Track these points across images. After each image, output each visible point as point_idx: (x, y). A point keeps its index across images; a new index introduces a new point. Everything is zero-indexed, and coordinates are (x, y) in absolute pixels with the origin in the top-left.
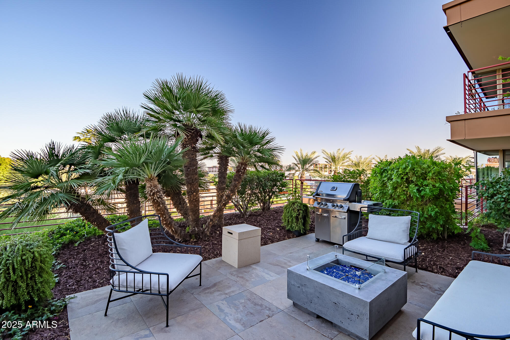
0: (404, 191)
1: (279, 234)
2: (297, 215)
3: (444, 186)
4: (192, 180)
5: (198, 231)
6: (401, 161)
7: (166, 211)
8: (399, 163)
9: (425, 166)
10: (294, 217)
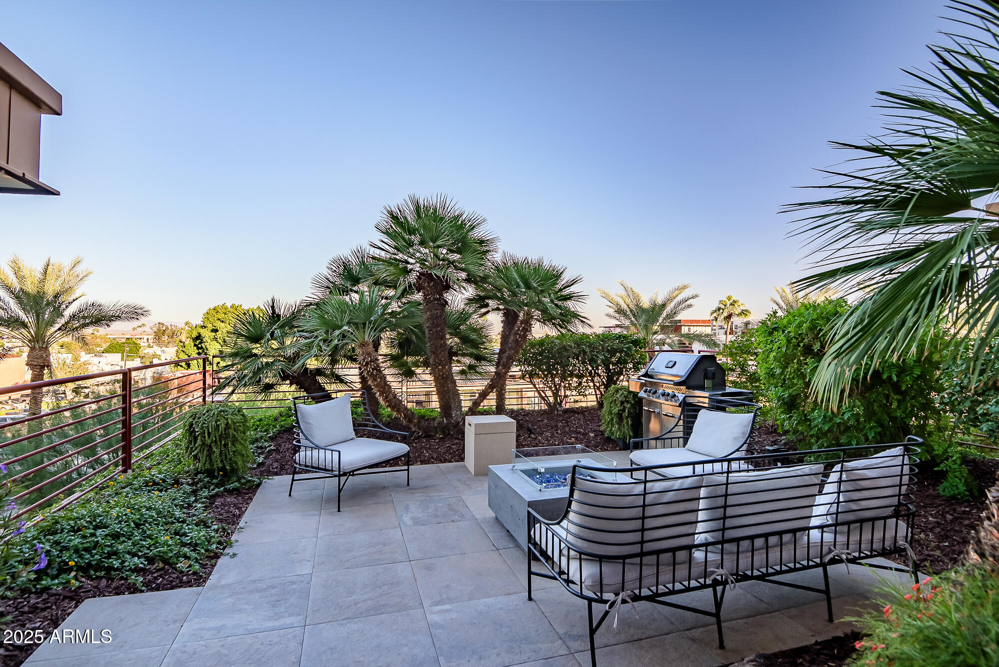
2: (619, 411)
4: (436, 347)
5: (447, 423)
7: (387, 388)
10: (615, 415)
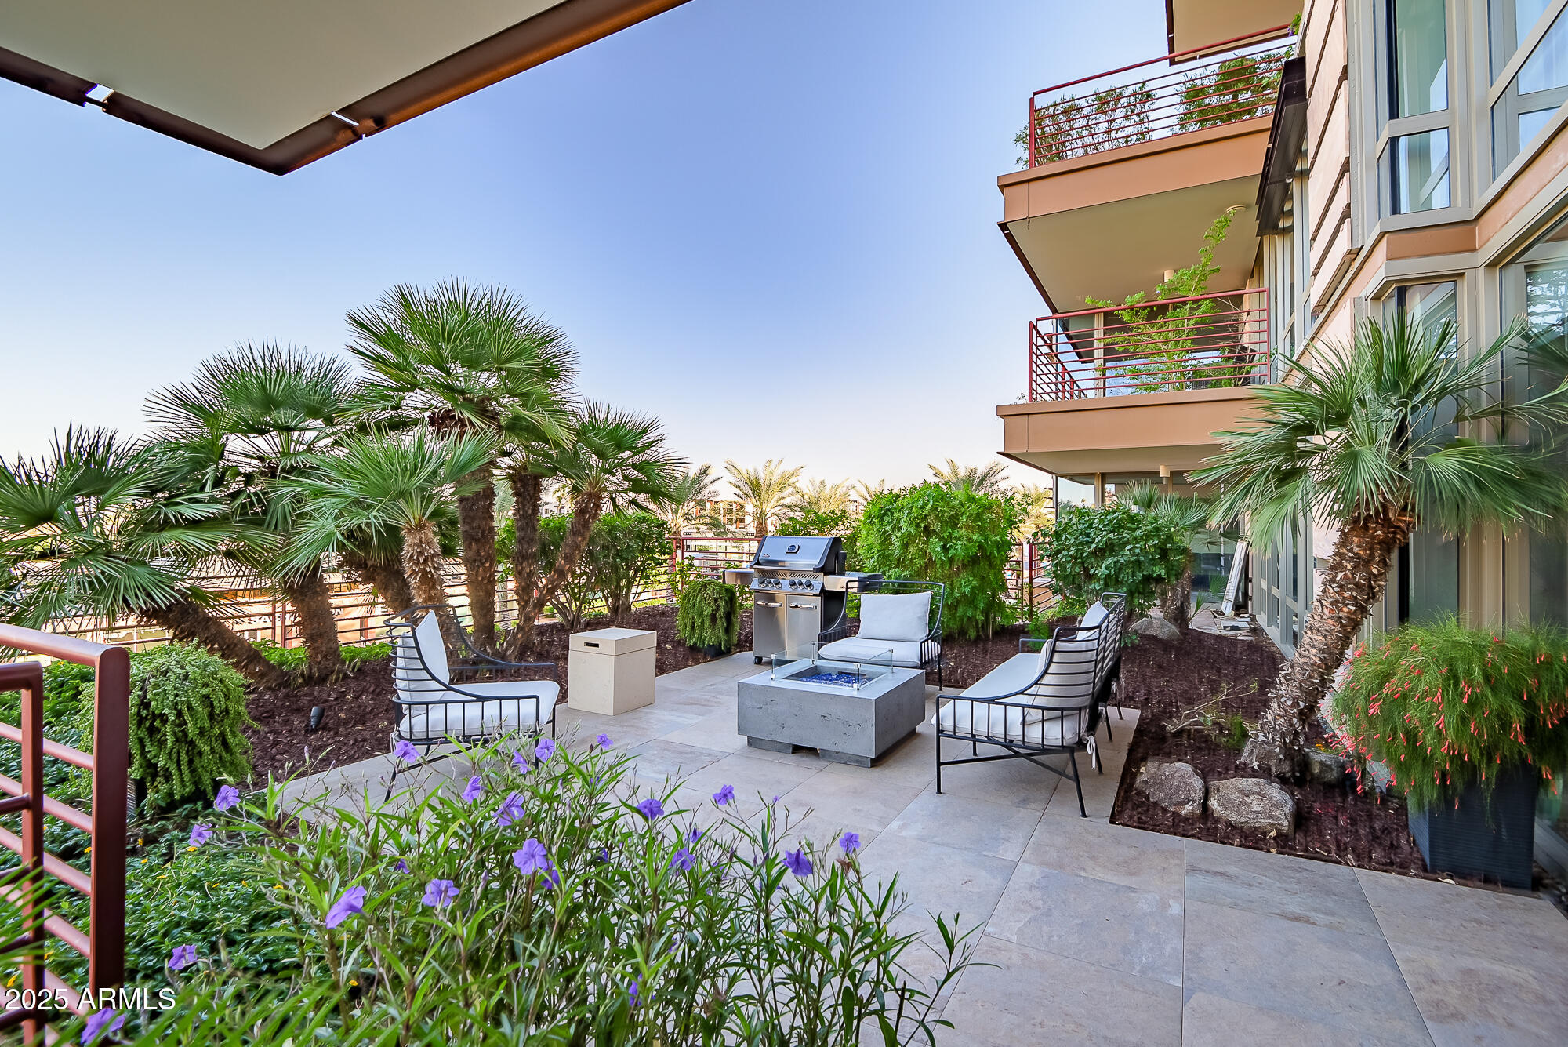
0: (921, 550)
1: (675, 656)
2: (712, 610)
3: (986, 540)
6: (915, 493)
8: (912, 497)
9: (956, 503)
10: (706, 616)
